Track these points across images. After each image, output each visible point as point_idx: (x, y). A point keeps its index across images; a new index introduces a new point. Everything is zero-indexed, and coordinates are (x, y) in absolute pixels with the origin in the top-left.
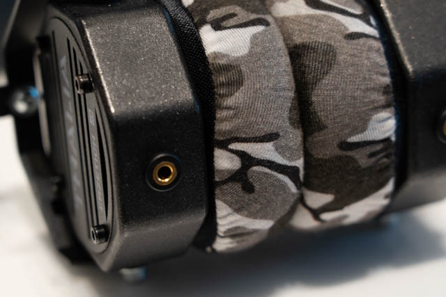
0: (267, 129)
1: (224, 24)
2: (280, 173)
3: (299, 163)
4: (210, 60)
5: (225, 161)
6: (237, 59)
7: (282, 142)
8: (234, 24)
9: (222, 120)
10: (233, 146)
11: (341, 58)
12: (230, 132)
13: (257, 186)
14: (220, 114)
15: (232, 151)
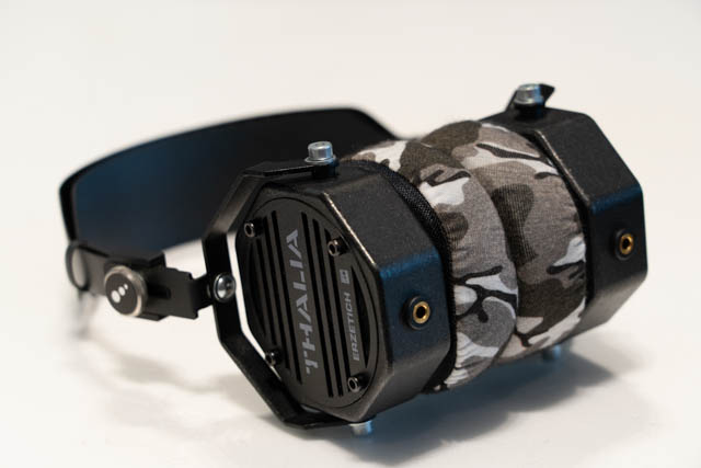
0: (493, 264)
1: (437, 180)
2: (506, 301)
3: (515, 292)
4: (438, 212)
5: (464, 296)
6: (458, 207)
7: (505, 273)
8: (444, 179)
9: (459, 260)
10: (470, 282)
11: (537, 195)
12: (466, 269)
13: (490, 315)
14: (456, 255)
15: (470, 286)
